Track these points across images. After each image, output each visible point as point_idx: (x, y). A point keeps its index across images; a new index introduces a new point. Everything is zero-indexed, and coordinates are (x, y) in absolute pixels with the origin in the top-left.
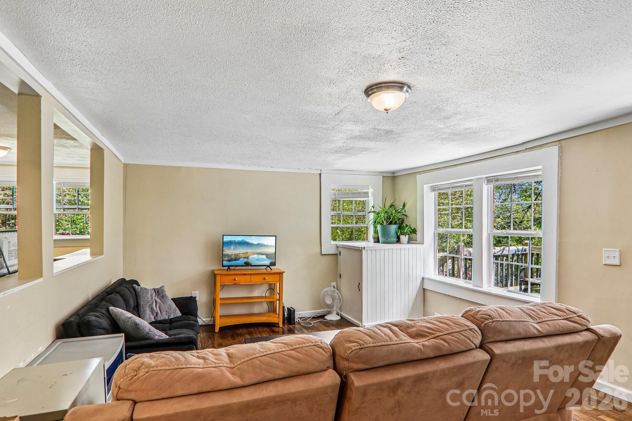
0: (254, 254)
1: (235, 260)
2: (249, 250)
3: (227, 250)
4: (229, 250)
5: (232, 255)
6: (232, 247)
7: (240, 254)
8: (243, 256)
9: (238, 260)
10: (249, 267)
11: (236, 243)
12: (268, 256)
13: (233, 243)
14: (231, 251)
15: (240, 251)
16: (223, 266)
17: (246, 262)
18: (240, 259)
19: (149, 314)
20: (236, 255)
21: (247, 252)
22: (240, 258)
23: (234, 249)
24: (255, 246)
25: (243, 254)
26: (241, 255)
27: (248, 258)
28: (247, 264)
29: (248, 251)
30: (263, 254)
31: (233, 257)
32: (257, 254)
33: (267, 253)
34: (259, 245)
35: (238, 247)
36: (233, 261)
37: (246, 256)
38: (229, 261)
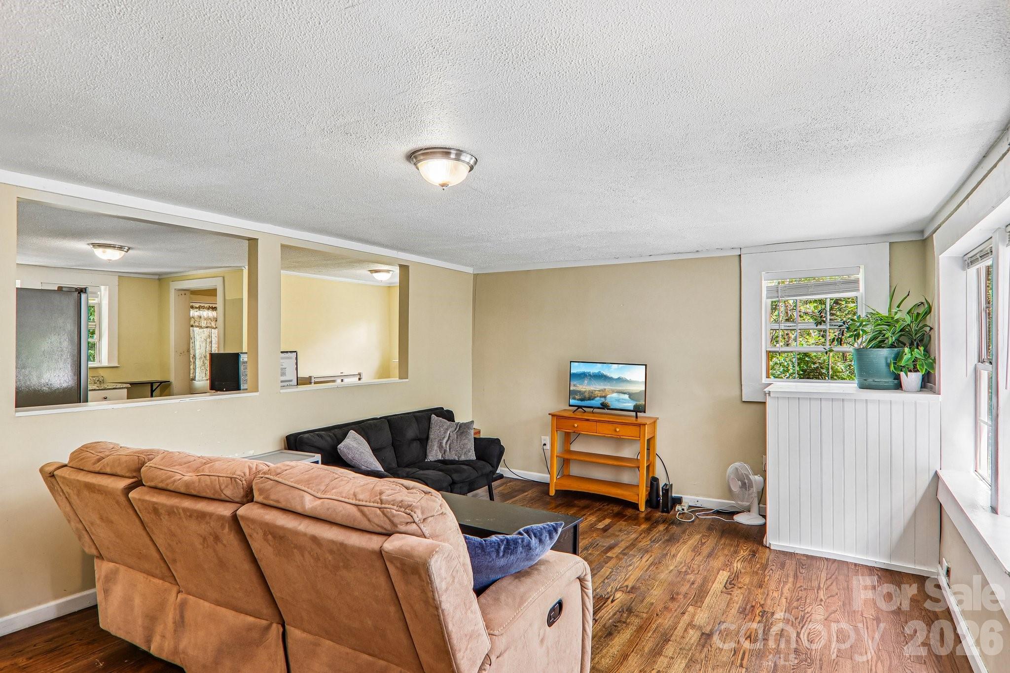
0: (613, 392)
1: (590, 399)
2: (607, 387)
3: (580, 385)
4: (582, 384)
5: (585, 392)
6: (586, 382)
7: (595, 391)
8: (599, 395)
9: (593, 399)
10: (606, 411)
11: (590, 375)
12: (632, 396)
13: (587, 376)
14: (584, 387)
15: (595, 387)
16: (570, 406)
17: (603, 403)
18: (596, 399)
19: (436, 450)
20: (591, 392)
21: (605, 389)
22: (596, 397)
23: (588, 384)
24: (614, 382)
25: (599, 391)
26: (597, 392)
27: (605, 397)
28: (604, 406)
29: (605, 387)
30: (625, 393)
31: (587, 395)
32: (616, 392)
33: (631, 391)
34: (620, 380)
35: (594, 382)
36: (586, 400)
37: (603, 395)
38: (582, 400)
